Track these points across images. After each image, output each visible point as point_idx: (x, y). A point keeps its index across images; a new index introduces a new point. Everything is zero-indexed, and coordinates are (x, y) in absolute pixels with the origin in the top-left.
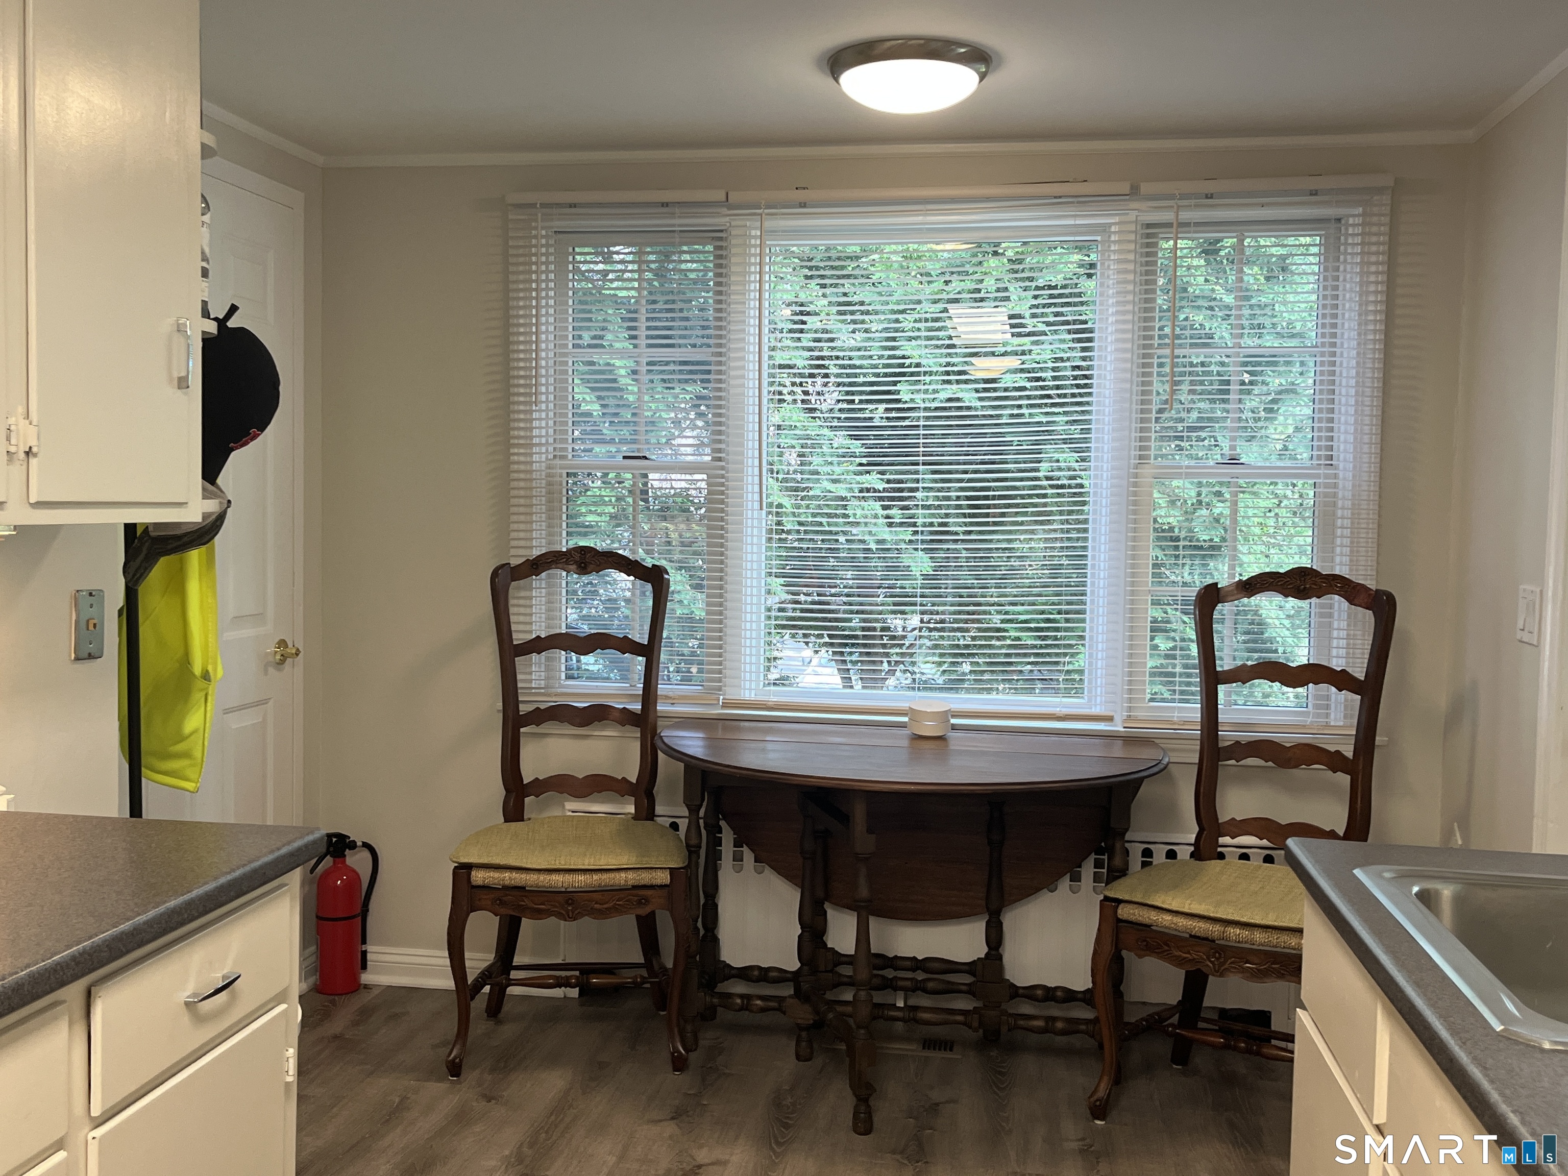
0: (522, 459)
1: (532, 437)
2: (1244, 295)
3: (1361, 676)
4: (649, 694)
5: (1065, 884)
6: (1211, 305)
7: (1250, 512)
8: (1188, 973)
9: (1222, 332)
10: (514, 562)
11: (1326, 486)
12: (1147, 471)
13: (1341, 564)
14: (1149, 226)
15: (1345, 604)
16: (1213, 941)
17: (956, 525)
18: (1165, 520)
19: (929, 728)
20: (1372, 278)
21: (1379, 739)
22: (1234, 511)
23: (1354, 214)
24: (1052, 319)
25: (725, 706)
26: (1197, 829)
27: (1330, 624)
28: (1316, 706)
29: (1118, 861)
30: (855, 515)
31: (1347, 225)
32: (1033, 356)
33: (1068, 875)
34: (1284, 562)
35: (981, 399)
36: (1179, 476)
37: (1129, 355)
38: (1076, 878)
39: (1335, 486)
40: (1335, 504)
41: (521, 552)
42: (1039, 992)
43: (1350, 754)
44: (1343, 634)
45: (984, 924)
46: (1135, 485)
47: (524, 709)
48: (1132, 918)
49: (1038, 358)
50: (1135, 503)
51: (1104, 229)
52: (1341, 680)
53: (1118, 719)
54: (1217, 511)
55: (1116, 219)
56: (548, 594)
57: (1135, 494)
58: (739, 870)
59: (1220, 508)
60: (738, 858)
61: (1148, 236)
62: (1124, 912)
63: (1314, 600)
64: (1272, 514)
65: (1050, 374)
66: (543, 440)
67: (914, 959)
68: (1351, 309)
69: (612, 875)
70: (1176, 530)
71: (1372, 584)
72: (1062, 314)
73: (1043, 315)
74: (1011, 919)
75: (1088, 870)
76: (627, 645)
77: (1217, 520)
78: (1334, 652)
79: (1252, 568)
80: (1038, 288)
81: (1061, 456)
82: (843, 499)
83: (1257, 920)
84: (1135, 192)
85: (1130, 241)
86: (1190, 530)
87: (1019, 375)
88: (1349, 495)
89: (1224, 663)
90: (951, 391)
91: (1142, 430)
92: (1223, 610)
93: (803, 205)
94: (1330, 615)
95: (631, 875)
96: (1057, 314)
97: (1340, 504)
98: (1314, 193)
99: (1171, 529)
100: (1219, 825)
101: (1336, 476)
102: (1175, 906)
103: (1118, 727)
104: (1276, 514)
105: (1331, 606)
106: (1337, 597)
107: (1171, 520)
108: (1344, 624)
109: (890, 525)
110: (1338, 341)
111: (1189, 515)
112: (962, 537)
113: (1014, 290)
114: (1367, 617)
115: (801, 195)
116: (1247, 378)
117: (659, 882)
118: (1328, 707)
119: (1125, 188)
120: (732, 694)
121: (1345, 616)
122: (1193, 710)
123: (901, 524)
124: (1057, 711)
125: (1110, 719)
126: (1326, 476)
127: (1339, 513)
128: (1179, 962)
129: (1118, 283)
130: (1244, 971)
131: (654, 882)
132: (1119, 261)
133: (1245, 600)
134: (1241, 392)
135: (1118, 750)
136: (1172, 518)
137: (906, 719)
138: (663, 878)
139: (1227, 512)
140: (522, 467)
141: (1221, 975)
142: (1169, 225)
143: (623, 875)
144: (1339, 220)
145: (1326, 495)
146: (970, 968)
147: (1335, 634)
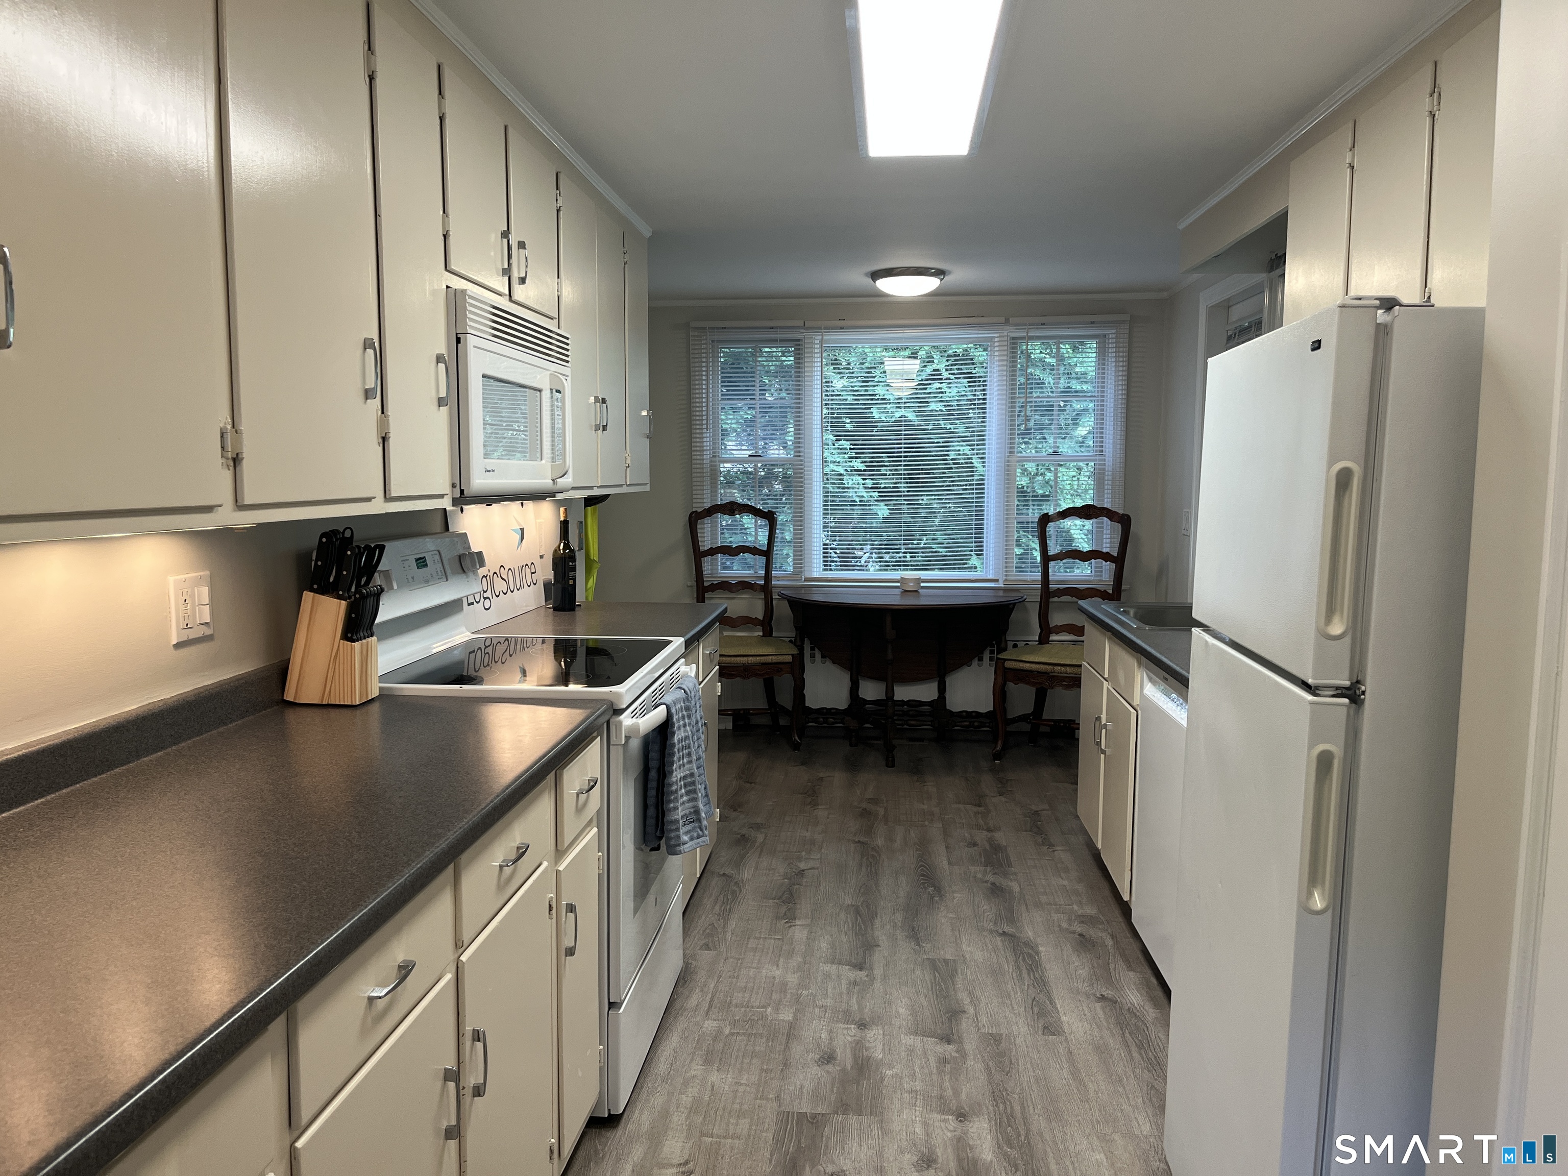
0: (698, 457)
1: (703, 447)
2: (1060, 359)
3: (1115, 554)
4: (768, 576)
5: (975, 662)
6: (1044, 366)
7: (1065, 478)
8: (1037, 690)
9: (1049, 379)
10: (699, 510)
11: (1100, 465)
12: (1013, 459)
13: (1107, 503)
14: (1013, 338)
15: (1109, 522)
16: (1048, 673)
17: (903, 487)
18: (1020, 483)
19: (911, 586)
20: (1121, 364)
21: (1123, 587)
22: (1056, 477)
23: (1111, 332)
24: (956, 372)
25: (806, 580)
26: (1039, 631)
27: (1102, 531)
28: (1096, 572)
29: (1003, 645)
30: (848, 483)
31: (1109, 339)
32: (947, 394)
33: (977, 658)
34: (1079, 503)
35: (917, 416)
36: (1029, 461)
37: (1004, 402)
38: (981, 659)
39: (1104, 465)
40: (1104, 474)
41: (698, 505)
42: (964, 714)
43: (1110, 592)
44: (1108, 536)
45: (936, 684)
46: (1008, 466)
47: (706, 584)
48: (1011, 667)
49: (950, 395)
50: (1008, 475)
51: (991, 339)
52: (1106, 557)
53: (1001, 581)
54: (1047, 478)
55: (998, 335)
56: (712, 527)
57: (1008, 470)
58: (813, 662)
59: (1049, 476)
60: (813, 656)
61: (1013, 343)
62: (1008, 664)
63: (1095, 520)
64: (1076, 478)
65: (955, 403)
66: (708, 448)
67: (903, 701)
68: (1111, 384)
69: (765, 658)
70: (1025, 488)
71: (1121, 512)
72: (961, 369)
73: (951, 369)
74: (948, 680)
75: (986, 655)
76: (754, 551)
77: (1047, 483)
78: (1104, 545)
79: (1064, 506)
80: (949, 356)
81: (961, 448)
82: (841, 475)
83: (1068, 662)
84: (1007, 322)
85: (1004, 350)
86: (1033, 488)
87: (939, 404)
88: (1110, 469)
89: (1051, 553)
90: (902, 412)
91: (1011, 439)
92: (1051, 527)
93: (842, 328)
94: (1102, 527)
95: (774, 657)
96: (958, 369)
97: (1106, 473)
98: (1092, 323)
99: (1023, 487)
100: (1050, 628)
101: (1104, 460)
102: (1031, 660)
103: (1000, 585)
104: (1078, 479)
105: (1103, 523)
106: (1105, 518)
107: (1022, 483)
108: (1109, 532)
109: (865, 488)
110: (1105, 394)
111: (1032, 479)
112: (906, 494)
113: (936, 356)
114: (1118, 526)
115: (842, 323)
116: (1062, 404)
117: (787, 661)
118: (1101, 572)
119: (1002, 320)
120: (808, 575)
121: (1109, 527)
122: (1037, 576)
123: (872, 488)
124: (971, 578)
125: (997, 581)
126: (1100, 460)
127: (1106, 478)
128: (1033, 684)
129: (999, 366)
130: (1062, 685)
131: (785, 661)
132: (999, 361)
133: (1062, 521)
134: (1059, 410)
135: (1001, 593)
136: (1023, 481)
137: (899, 584)
138: (789, 659)
139: (1052, 478)
140: (698, 462)
141: (1052, 688)
142: (1023, 338)
143: (770, 657)
144: (1105, 336)
145: (1100, 469)
146: (930, 704)
147: (1105, 536)
